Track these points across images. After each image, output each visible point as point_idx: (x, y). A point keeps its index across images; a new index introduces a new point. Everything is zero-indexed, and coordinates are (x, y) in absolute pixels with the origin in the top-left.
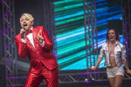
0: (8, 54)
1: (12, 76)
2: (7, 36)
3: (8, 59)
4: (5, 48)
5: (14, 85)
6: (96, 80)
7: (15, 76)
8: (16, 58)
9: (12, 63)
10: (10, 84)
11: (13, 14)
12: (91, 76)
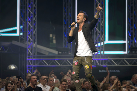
0: (30, 39)
1: (32, 57)
2: (29, 24)
3: (29, 43)
4: (28, 33)
5: (33, 65)
6: (101, 65)
7: (34, 57)
8: (36, 42)
9: (32, 46)
10: (29, 64)
11: (35, 5)
12: (97, 61)
